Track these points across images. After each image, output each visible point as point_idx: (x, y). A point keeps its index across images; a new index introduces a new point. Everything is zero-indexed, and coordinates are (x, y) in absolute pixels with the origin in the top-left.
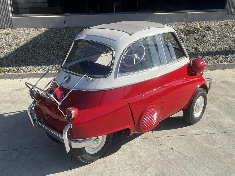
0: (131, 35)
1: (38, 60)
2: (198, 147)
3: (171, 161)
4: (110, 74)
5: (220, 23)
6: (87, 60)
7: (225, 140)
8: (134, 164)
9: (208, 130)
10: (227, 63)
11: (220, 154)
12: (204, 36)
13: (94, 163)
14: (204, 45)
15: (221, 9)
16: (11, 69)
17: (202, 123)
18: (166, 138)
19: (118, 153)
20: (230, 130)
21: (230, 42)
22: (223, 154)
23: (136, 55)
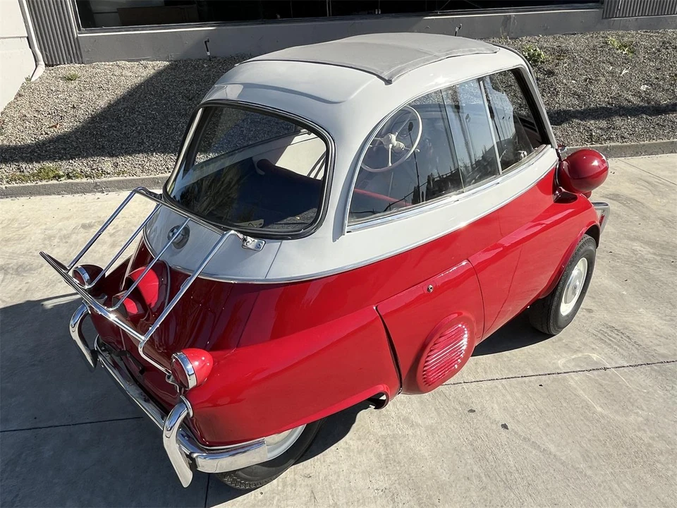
0: (388, 82)
1: (143, 143)
2: (582, 420)
3: (508, 476)
4: (320, 224)
5: (590, 40)
6: (251, 158)
7: (655, 391)
8: (398, 487)
9: (600, 354)
10: (613, 144)
11: (650, 445)
12: (550, 73)
13: (275, 482)
14: (551, 96)
15: (591, 4)
16: (74, 170)
17: (578, 332)
18: (483, 385)
19: (346, 442)
20: (663, 356)
21: (615, 88)
22: (659, 445)
23: (393, 137)
